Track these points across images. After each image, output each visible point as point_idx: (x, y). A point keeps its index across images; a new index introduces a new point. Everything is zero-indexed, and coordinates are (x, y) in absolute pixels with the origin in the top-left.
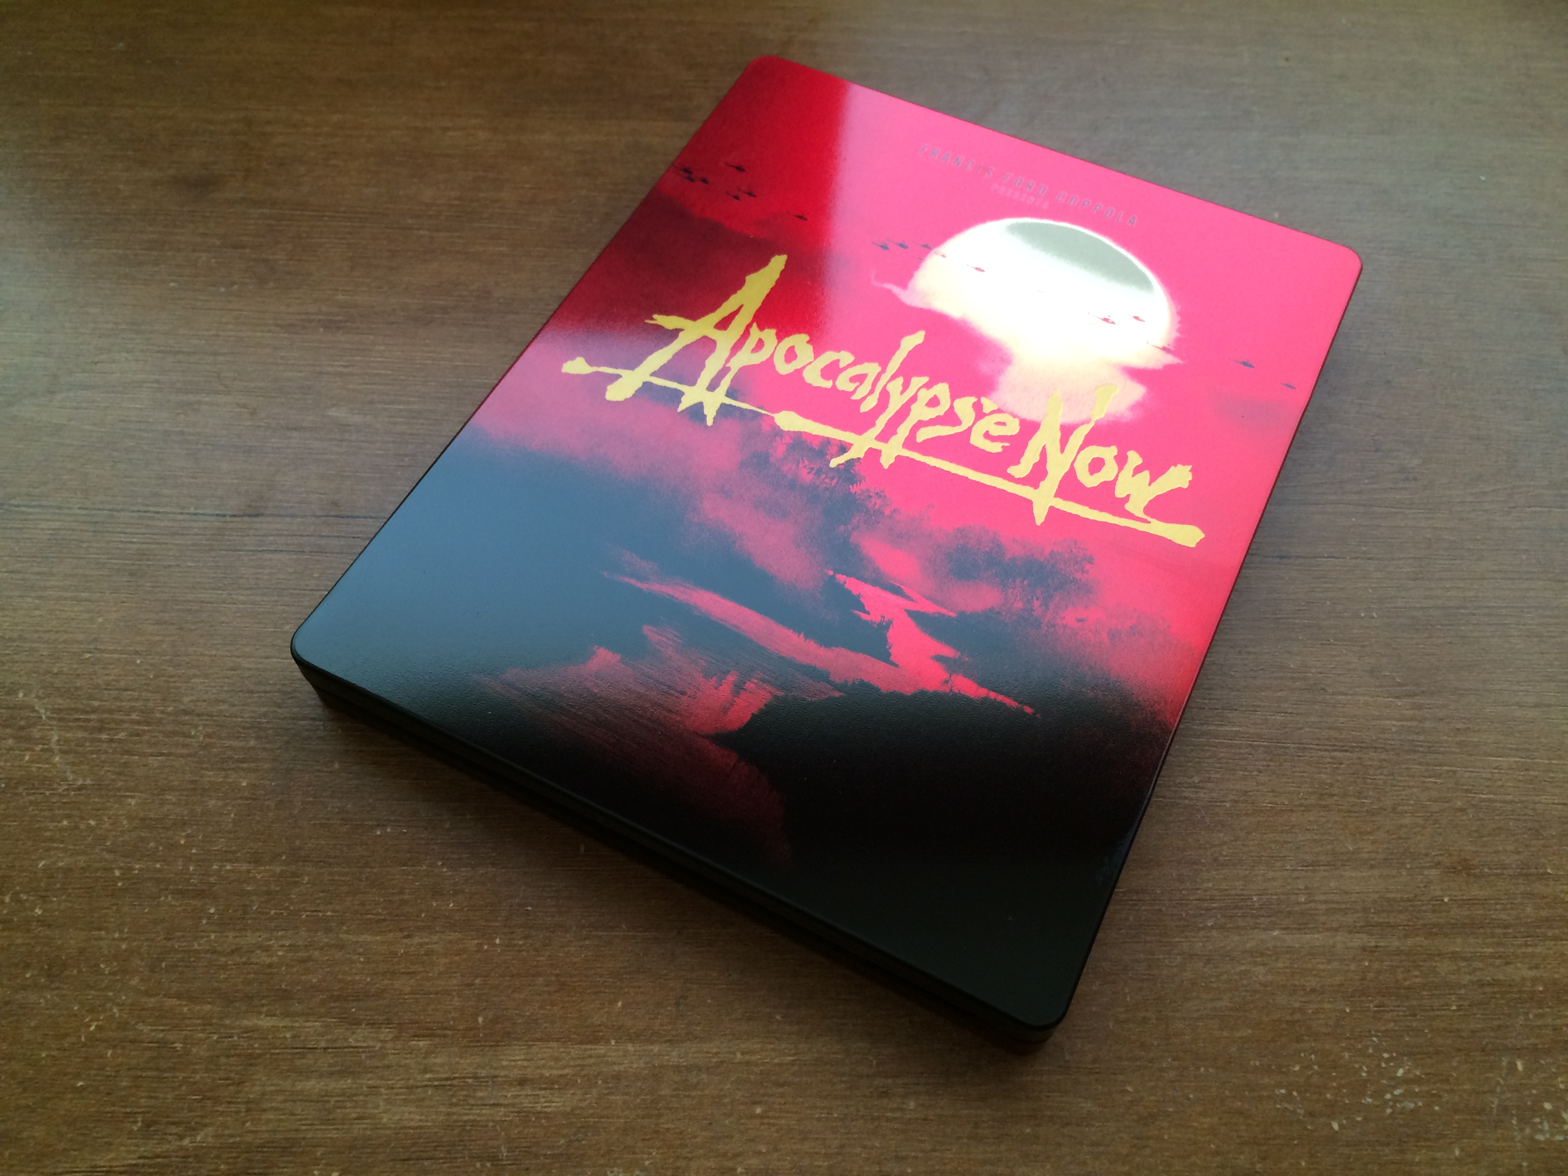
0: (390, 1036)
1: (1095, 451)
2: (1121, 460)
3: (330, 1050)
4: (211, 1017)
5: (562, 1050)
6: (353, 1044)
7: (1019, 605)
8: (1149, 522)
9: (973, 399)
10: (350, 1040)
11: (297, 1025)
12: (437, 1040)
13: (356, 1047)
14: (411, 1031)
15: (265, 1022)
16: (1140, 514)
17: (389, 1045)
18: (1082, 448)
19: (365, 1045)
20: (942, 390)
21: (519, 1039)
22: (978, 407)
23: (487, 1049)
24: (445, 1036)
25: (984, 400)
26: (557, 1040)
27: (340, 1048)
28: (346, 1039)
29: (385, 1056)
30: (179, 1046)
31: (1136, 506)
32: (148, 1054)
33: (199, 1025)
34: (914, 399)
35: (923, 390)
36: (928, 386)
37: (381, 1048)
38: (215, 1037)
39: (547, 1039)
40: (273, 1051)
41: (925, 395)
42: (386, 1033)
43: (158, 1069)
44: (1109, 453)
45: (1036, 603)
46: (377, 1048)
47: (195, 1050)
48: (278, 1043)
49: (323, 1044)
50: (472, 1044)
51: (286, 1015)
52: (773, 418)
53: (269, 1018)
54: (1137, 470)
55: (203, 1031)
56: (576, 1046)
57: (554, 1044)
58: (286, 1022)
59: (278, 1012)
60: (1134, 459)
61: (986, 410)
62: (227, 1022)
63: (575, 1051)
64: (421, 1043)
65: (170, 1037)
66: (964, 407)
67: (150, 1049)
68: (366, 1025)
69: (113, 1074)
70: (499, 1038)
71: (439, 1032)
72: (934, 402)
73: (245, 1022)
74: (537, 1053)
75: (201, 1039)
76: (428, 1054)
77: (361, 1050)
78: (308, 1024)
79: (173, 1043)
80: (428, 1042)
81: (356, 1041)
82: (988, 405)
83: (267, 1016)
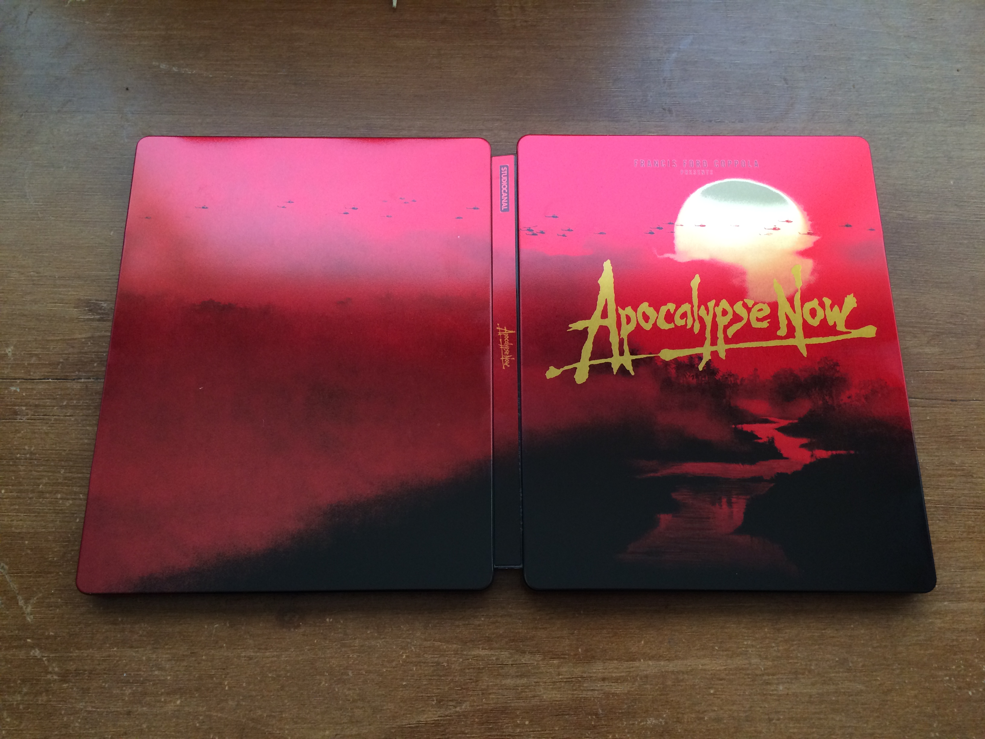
0: (540, 658)
1: (809, 306)
2: (822, 305)
3: (514, 665)
4: (457, 651)
5: (619, 664)
6: (524, 662)
7: (820, 402)
8: (851, 332)
9: (741, 303)
10: (522, 660)
11: (497, 653)
12: (562, 660)
13: (525, 664)
14: (549, 656)
15: (483, 653)
16: (845, 330)
17: (541, 663)
18: (802, 306)
19: (530, 662)
20: (724, 304)
21: (599, 659)
22: (745, 305)
23: (585, 664)
24: (565, 658)
25: (745, 300)
26: (617, 660)
27: (519, 664)
28: (520, 660)
29: (539, 668)
30: (445, 664)
31: (841, 327)
32: (432, 668)
33: (453, 654)
34: (715, 315)
35: (716, 308)
36: (717, 305)
37: (537, 664)
38: (461, 660)
39: (612, 659)
40: (489, 666)
41: (719, 310)
42: (538, 657)
43: (438, 675)
44: (815, 303)
45: (827, 398)
46: (535, 664)
47: (453, 666)
48: (490, 662)
49: (510, 663)
50: (578, 662)
51: (491, 649)
52: (659, 357)
53: (484, 650)
54: (832, 307)
55: (454, 657)
56: (626, 662)
57: (615, 662)
58: (492, 652)
59: (487, 648)
60: (827, 301)
61: (750, 305)
62: (465, 653)
63: (626, 664)
64: (555, 662)
65: (441, 660)
66: (739, 307)
67: (433, 666)
68: (529, 653)
69: (418, 678)
70: (590, 659)
71: (562, 656)
72: (725, 313)
73: (473, 653)
74: (609, 666)
75: (455, 661)
76: (558, 667)
77: (529, 665)
78: (502, 653)
79: (442, 663)
80: (558, 661)
81: (525, 660)
82: (750, 303)
83: (482, 649)
